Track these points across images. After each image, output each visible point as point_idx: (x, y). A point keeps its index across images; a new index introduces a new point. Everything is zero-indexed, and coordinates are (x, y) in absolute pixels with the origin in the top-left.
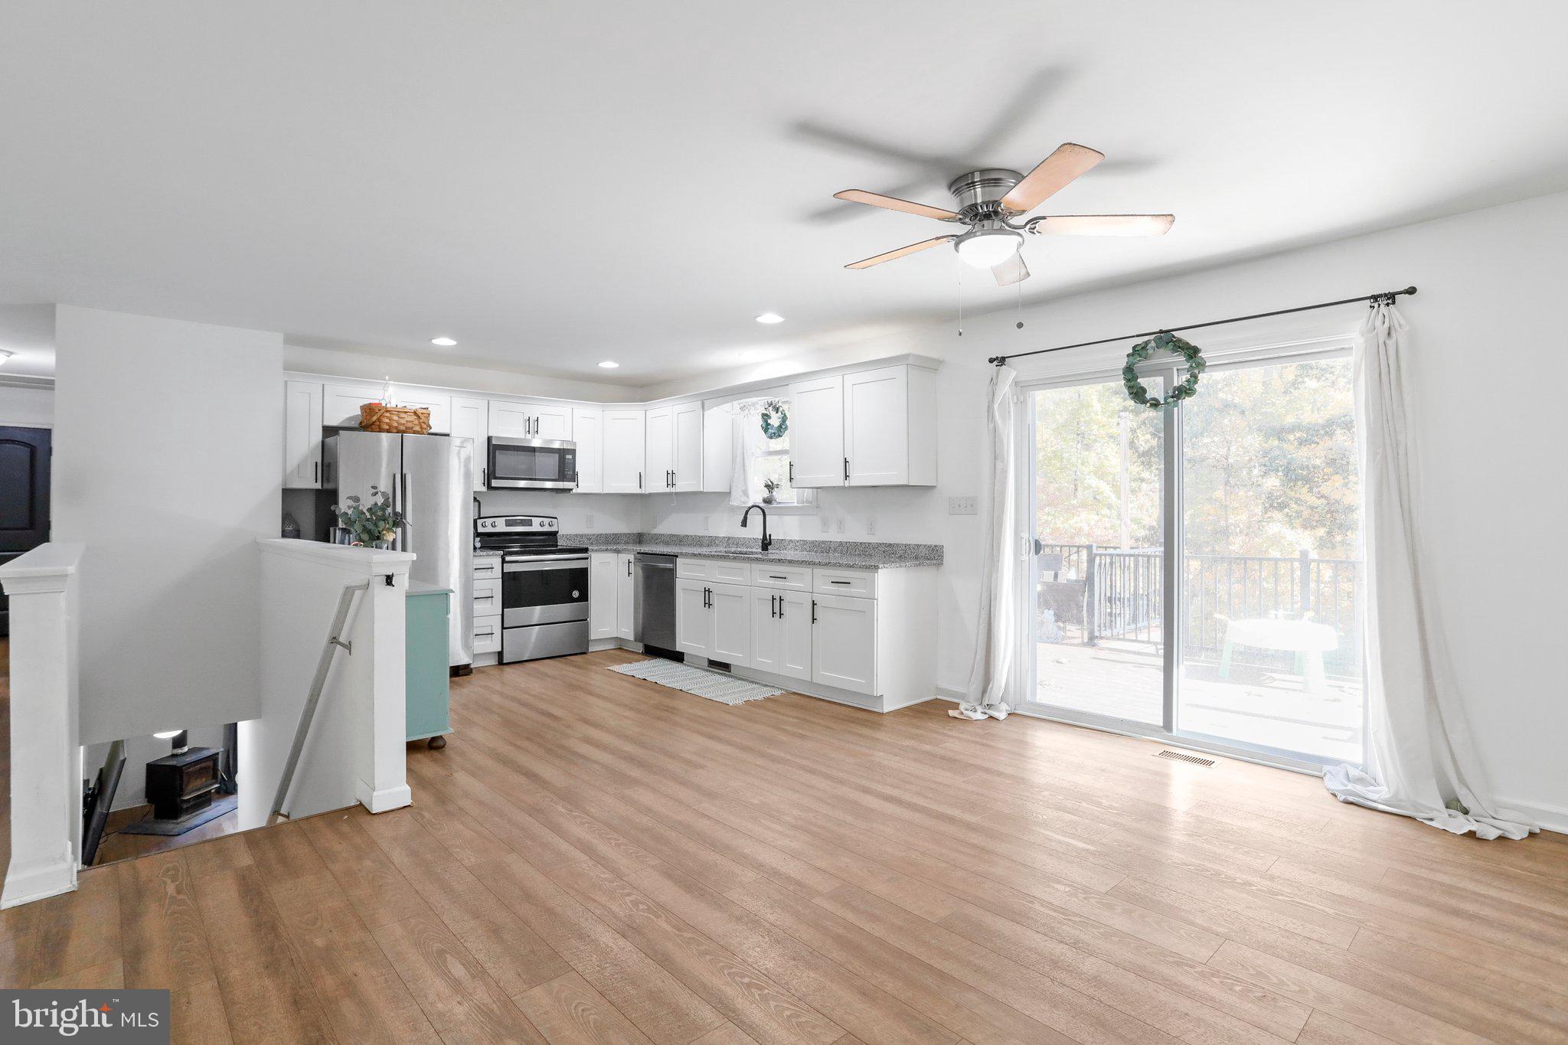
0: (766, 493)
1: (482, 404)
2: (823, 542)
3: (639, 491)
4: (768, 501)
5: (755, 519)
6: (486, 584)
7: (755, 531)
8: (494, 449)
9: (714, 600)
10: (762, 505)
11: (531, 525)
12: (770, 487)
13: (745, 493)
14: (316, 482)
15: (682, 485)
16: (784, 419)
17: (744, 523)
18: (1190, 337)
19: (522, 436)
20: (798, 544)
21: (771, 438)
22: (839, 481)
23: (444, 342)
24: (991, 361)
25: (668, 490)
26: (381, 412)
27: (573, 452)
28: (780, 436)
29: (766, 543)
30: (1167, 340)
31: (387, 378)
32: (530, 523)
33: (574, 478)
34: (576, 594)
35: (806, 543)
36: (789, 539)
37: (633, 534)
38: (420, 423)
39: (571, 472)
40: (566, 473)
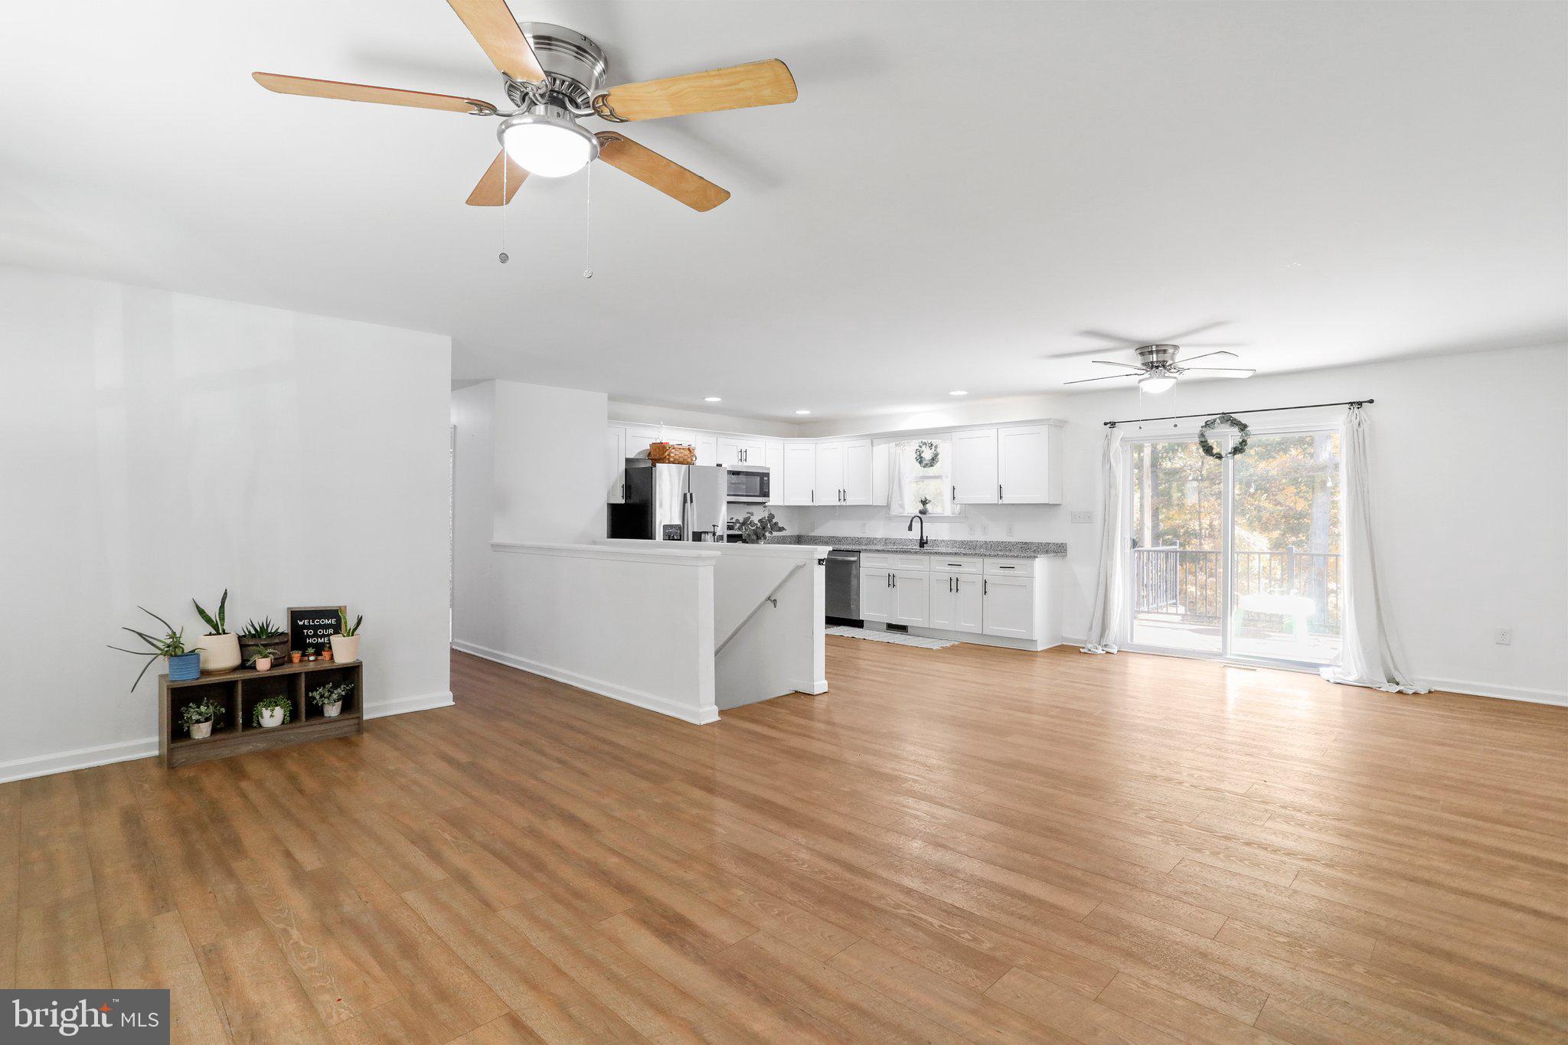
0: (921, 507)
2: (971, 542)
3: (811, 504)
4: (923, 512)
5: (916, 525)
7: (915, 534)
9: (898, 582)
10: (920, 515)
12: (924, 502)
13: (902, 506)
14: (624, 499)
15: (851, 501)
16: (936, 455)
17: (910, 528)
18: (1242, 418)
20: (949, 541)
21: (924, 467)
22: (994, 500)
24: (1106, 424)
25: (839, 504)
27: (767, 475)
28: (932, 466)
29: (923, 543)
30: (1228, 419)
35: (956, 542)
36: (941, 539)
37: (794, 536)
38: (691, 456)
39: (767, 490)
40: (764, 490)
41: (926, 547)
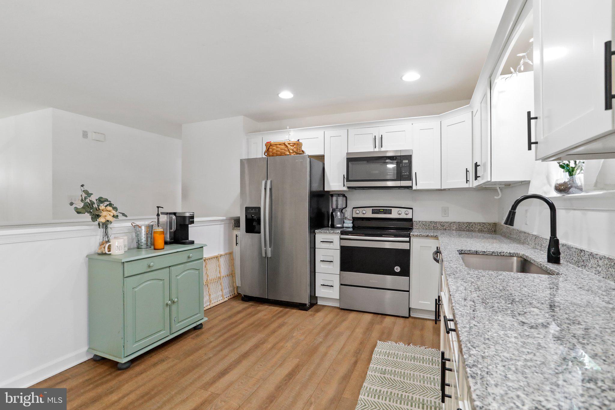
1: (343, 132)
8: (352, 160)
11: (391, 213)
19: (371, 150)
23: (286, 95)
27: (409, 158)
31: (288, 127)
32: (390, 212)
33: (410, 177)
34: (397, 269)
37: (488, 223)
38: (288, 149)
39: (408, 173)
40: (403, 174)
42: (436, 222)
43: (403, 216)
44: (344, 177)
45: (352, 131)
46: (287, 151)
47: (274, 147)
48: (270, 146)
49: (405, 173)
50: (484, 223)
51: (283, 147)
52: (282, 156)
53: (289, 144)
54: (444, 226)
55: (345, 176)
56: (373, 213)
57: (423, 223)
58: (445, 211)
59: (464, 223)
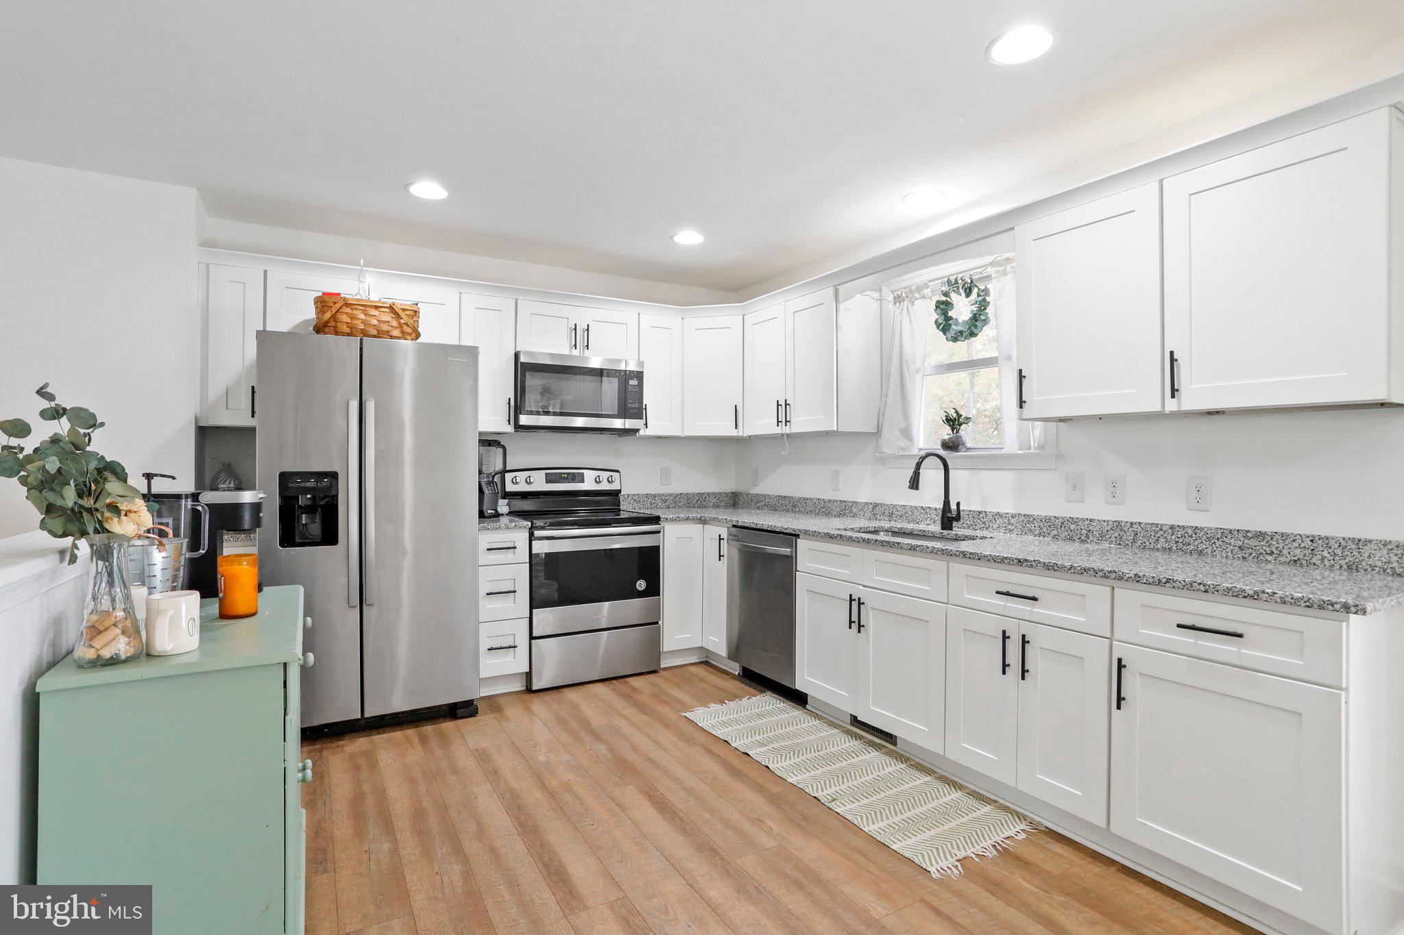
0: (946, 432)
1: (507, 303)
2: (1074, 521)
3: (731, 432)
4: (952, 445)
5: (932, 476)
6: (508, 572)
7: (930, 495)
8: (523, 370)
9: (869, 618)
10: (942, 452)
11: (583, 481)
12: (954, 422)
13: (907, 433)
14: (253, 416)
15: (800, 424)
16: (983, 305)
17: (914, 483)
19: (566, 351)
20: (1013, 521)
21: (955, 339)
23: (428, 190)
25: (778, 430)
26: (338, 306)
27: (639, 376)
28: (973, 334)
29: (949, 518)
31: (362, 262)
32: (580, 479)
33: (638, 412)
34: (641, 585)
35: (1030, 519)
36: (995, 510)
37: (725, 493)
38: (400, 324)
39: (637, 405)
40: (629, 406)
41: (958, 530)
42: (655, 496)
43: (604, 486)
44: (509, 403)
45: (526, 305)
46: (396, 328)
47: (355, 312)
48: (343, 306)
49: (632, 405)
50: (720, 494)
51: (387, 317)
52: (380, 337)
53: (404, 310)
54: (666, 501)
55: (512, 403)
56: (548, 481)
57: (634, 498)
58: (666, 474)
59: (694, 495)
